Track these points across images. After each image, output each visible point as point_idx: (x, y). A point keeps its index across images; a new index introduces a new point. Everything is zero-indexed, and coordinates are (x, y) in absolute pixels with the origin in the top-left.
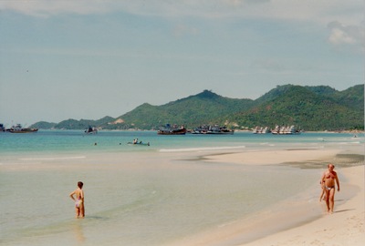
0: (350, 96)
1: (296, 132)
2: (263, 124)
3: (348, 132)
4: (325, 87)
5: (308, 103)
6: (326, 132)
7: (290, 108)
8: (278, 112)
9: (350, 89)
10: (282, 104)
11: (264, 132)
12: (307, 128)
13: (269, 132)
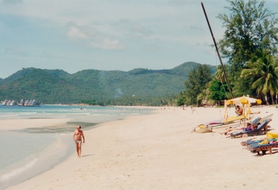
0: (78, 78)
1: (37, 105)
2: (11, 98)
3: (77, 105)
4: (60, 71)
5: (46, 83)
6: (60, 105)
7: (32, 86)
8: (23, 89)
9: (79, 72)
10: (26, 83)
11: (11, 104)
12: (45, 102)
13: (15, 104)
